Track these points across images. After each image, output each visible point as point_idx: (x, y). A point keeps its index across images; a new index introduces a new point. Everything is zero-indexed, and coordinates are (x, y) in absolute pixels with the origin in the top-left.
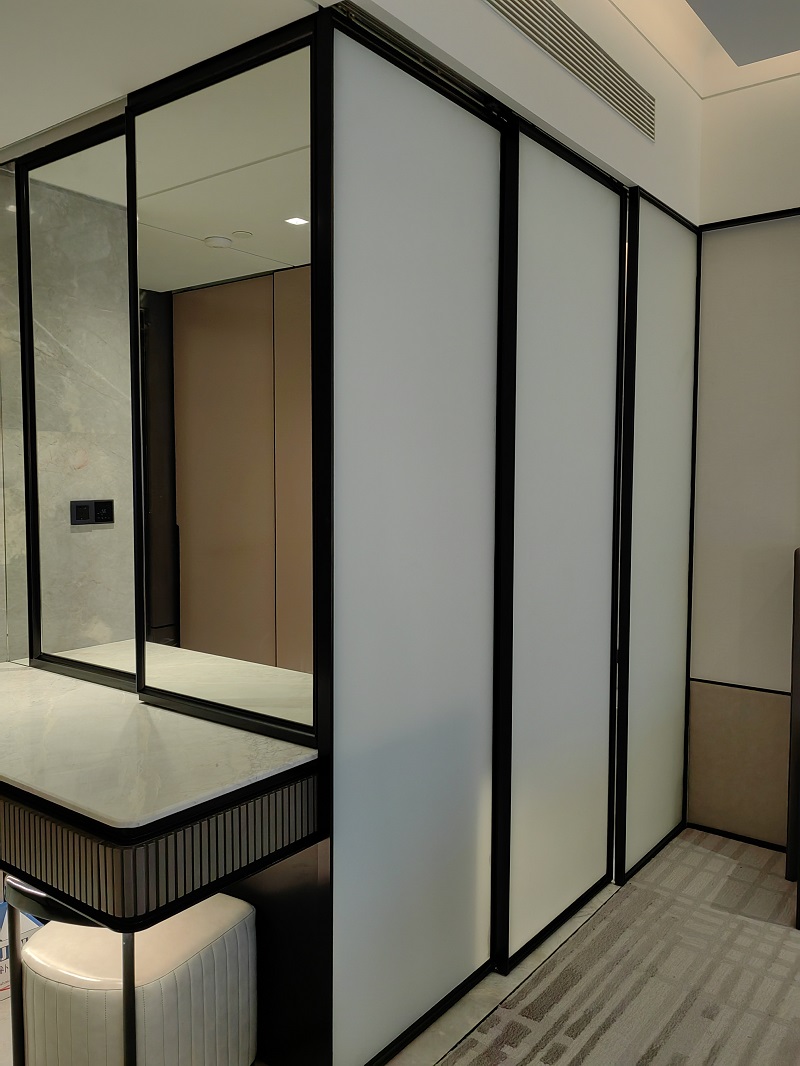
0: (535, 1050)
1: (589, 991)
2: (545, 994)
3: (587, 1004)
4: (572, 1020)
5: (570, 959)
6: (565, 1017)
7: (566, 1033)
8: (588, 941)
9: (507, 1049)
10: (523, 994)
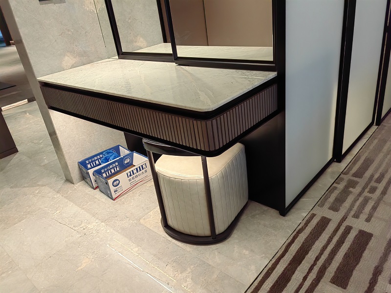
0: (364, 189)
1: (380, 166)
2: (360, 168)
3: (380, 171)
4: (376, 176)
5: (366, 155)
6: (372, 176)
7: (375, 182)
8: (371, 147)
9: (351, 189)
10: (350, 169)
